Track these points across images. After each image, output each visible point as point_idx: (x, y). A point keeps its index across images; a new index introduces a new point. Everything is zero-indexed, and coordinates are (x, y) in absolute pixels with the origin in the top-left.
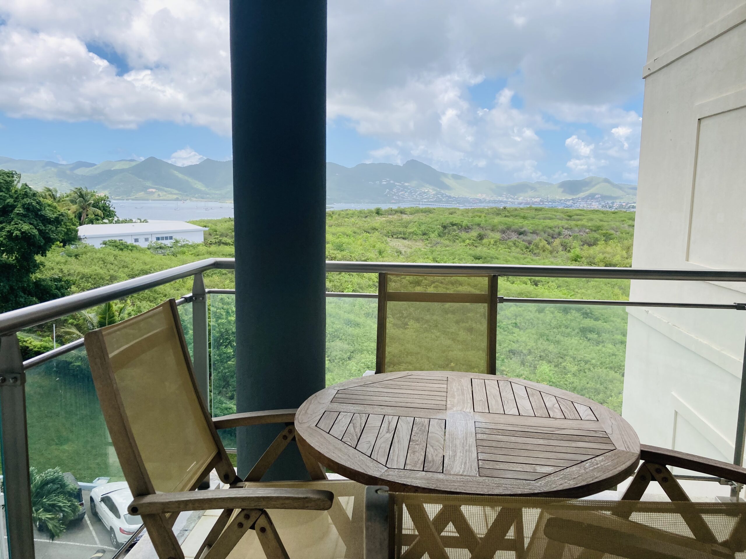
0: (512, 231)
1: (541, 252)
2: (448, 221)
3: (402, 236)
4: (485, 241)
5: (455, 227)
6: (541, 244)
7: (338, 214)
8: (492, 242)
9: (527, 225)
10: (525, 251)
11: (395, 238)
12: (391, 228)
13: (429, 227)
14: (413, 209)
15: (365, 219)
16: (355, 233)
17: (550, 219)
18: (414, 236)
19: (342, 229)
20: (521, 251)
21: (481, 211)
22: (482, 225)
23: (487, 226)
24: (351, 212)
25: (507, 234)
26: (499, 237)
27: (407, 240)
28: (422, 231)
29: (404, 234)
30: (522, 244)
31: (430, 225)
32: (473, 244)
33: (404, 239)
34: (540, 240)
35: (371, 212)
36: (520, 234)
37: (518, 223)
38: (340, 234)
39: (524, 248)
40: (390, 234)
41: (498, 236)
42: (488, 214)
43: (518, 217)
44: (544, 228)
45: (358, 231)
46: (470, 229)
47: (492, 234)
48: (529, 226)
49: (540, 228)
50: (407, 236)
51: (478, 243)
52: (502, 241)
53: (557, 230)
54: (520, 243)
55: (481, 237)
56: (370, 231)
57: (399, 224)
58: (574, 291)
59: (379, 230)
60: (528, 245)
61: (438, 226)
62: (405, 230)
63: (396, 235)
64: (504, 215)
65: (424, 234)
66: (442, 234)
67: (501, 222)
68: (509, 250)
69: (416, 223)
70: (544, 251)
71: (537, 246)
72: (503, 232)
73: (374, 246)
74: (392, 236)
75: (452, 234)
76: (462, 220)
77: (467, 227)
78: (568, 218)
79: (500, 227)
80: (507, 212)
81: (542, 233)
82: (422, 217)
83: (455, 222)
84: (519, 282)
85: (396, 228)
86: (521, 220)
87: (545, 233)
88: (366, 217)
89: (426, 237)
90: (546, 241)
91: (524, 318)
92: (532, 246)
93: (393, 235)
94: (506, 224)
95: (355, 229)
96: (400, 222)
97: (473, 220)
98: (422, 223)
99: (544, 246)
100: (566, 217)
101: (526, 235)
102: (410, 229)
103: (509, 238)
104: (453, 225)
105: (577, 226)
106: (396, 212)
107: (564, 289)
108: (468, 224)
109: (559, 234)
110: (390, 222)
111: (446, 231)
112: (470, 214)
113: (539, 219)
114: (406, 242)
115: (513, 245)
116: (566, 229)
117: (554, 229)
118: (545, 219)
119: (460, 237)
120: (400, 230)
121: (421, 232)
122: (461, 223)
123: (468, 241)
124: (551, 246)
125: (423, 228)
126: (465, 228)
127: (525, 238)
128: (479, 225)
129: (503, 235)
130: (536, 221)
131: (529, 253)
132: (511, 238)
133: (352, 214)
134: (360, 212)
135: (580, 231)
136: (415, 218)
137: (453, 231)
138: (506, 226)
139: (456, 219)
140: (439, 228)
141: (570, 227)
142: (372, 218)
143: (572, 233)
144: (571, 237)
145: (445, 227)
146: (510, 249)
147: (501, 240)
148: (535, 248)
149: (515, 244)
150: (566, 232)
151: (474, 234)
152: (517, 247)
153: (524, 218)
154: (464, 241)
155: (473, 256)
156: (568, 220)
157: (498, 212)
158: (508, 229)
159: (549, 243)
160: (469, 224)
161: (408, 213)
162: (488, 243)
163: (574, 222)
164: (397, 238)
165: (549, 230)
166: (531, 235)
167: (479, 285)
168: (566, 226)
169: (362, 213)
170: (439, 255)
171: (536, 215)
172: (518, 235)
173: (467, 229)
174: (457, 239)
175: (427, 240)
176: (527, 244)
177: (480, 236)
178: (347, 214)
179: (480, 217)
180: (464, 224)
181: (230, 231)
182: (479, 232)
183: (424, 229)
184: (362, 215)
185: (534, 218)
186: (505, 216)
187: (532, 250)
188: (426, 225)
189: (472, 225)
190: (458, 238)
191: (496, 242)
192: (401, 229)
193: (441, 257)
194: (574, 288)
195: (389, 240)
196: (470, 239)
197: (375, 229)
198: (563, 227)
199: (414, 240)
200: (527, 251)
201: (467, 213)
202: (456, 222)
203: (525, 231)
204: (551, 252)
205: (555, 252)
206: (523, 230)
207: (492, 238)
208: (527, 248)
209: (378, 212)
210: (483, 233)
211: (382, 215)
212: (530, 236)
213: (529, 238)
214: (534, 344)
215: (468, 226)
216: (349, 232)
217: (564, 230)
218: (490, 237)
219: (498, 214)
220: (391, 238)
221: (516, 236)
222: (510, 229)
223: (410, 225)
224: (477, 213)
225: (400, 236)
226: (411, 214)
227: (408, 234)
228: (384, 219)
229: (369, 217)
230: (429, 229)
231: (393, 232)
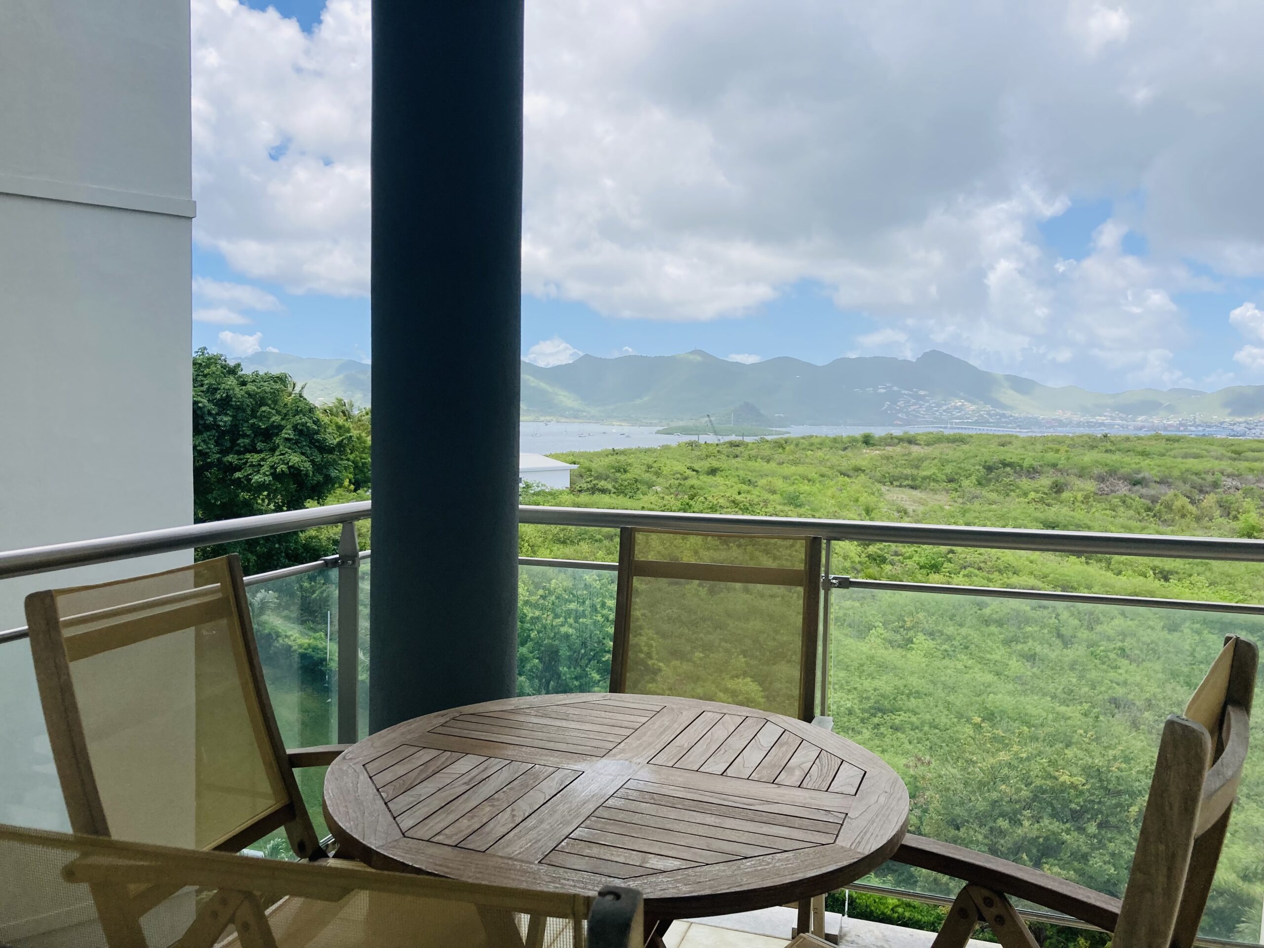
0: (1119, 479)
1: (1177, 518)
2: (996, 458)
3: (910, 482)
4: (1065, 495)
5: (1008, 469)
6: (1178, 504)
7: (795, 442)
8: (1080, 496)
9: (1149, 468)
10: (1145, 515)
11: (897, 486)
12: (890, 469)
13: (960, 468)
14: (932, 436)
15: (843, 453)
16: (822, 476)
17: (1196, 456)
18: (932, 484)
19: (800, 469)
20: (1137, 516)
21: (1059, 441)
22: (1060, 466)
23: (1071, 468)
24: (818, 440)
25: (1108, 483)
26: (1093, 489)
27: (920, 490)
28: (946, 475)
29: (914, 479)
30: (1138, 502)
31: (962, 465)
32: (1042, 501)
33: (913, 487)
34: (1175, 495)
35: (853, 441)
36: (1134, 485)
37: (1130, 463)
38: (798, 477)
39: (1143, 510)
40: (887, 479)
41: (1090, 486)
42: (1073, 446)
43: (1131, 453)
44: (1182, 473)
45: (829, 473)
46: (1037, 472)
47: (1079, 483)
48: (1152, 469)
49: (1176, 473)
50: (918, 483)
51: (1053, 499)
52: (1100, 495)
53: (1210, 478)
54: (1134, 500)
55: (1058, 488)
56: (851, 473)
57: (904, 462)
58: (1243, 593)
59: (867, 471)
60: (1151, 504)
61: (977, 467)
62: (915, 472)
63: (897, 480)
64: (1104, 449)
65: (951, 480)
66: (984, 482)
67: (1097, 462)
68: (1114, 513)
69: (936, 461)
70: (1183, 516)
71: (1169, 507)
72: (1101, 479)
73: (857, 500)
74: (892, 483)
75: (1003, 482)
76: (1022, 457)
77: (1031, 470)
78: (1234, 455)
79: (1096, 471)
80: (1109, 443)
81: (1180, 483)
82: (950, 452)
83: (1008, 460)
84: (1130, 572)
85: (899, 469)
86: (1137, 459)
87: (1185, 482)
88: (845, 449)
89: (954, 485)
90: (1188, 497)
91: (1138, 641)
92: (1158, 507)
93: (893, 480)
94: (1106, 465)
95: (824, 470)
96: (906, 458)
97: (1043, 457)
98: (948, 462)
99: (1183, 507)
100: (1230, 454)
101: (1147, 486)
102: (924, 470)
103: (1112, 491)
104: (1005, 465)
105: (1251, 470)
106: (900, 440)
107: (1223, 588)
108: (1033, 463)
109: (1215, 485)
110: (888, 458)
111: (992, 475)
112: (1039, 447)
113: (1175, 457)
114: (916, 493)
115: (1120, 503)
116: (1228, 476)
117: (1203, 476)
118: (1186, 456)
119: (1018, 487)
120: (905, 472)
121: (944, 477)
122: (1021, 461)
123: (1032, 495)
124: (1197, 507)
125: (949, 469)
126: (1028, 471)
127: (1144, 491)
128: (1054, 466)
129: (1102, 485)
130: (1168, 461)
131: (1151, 519)
132: (1118, 490)
133: (821, 444)
134: (835, 440)
135: (1258, 481)
137: (1005, 477)
138: (1107, 469)
139: (1012, 454)
140: (978, 470)
141: (1236, 473)
142: (856, 451)
143: (1241, 484)
144: (1240, 492)
145: (989, 469)
147: (1097, 494)
148: (1164, 510)
149: (1124, 502)
150: (1229, 482)
151: (1045, 482)
152: (1129, 507)
153: (1144, 454)
154: (1026, 494)
155: (1041, 523)
156: (1235, 459)
157: (1092, 444)
158: (1111, 475)
159: (1193, 502)
160: (1035, 464)
161: (922, 443)
162: (1072, 499)
163: (1246, 464)
164: (900, 486)
165: (1194, 478)
166: (1158, 486)
168: (1230, 470)
169: (838, 443)
170: (977, 518)
171: (1167, 451)
172: (1129, 487)
173: (1033, 472)
174: (1013, 491)
175: (956, 490)
176: (1148, 502)
177: (1057, 486)
178: (812, 444)
179: (1057, 451)
180: (1026, 464)
181: (613, 470)
182: (1054, 479)
183: (950, 470)
184: (837, 445)
185: (1163, 455)
186: (1107, 451)
187: (1158, 514)
188: (955, 464)
189: (1041, 466)
190: (1014, 488)
191: (1086, 497)
192: (908, 471)
193: (981, 523)
194: (1244, 588)
195: (884, 489)
196: (1037, 492)
197: (858, 470)
198: (1222, 473)
199: (932, 490)
200: (1148, 515)
201: (1033, 444)
202: (1012, 460)
203: (1144, 478)
204: (1198, 519)
205: (1207, 519)
206: (1140, 476)
207: (1080, 490)
208: (1149, 509)
209: (867, 441)
210: (1062, 480)
211: (873, 445)
212: (1154, 489)
213: (1152, 492)
214: (1159, 690)
215: (1033, 468)
216: (813, 475)
217: (1224, 478)
218: (1075, 488)
219: (1092, 447)
220: (888, 486)
221: (1126, 488)
222: (1116, 474)
223: (925, 464)
224: (1051, 445)
225: (905, 483)
226: (928, 445)
227: (920, 479)
228: (878, 452)
229: (849, 449)
230: (960, 471)
231: (892, 476)
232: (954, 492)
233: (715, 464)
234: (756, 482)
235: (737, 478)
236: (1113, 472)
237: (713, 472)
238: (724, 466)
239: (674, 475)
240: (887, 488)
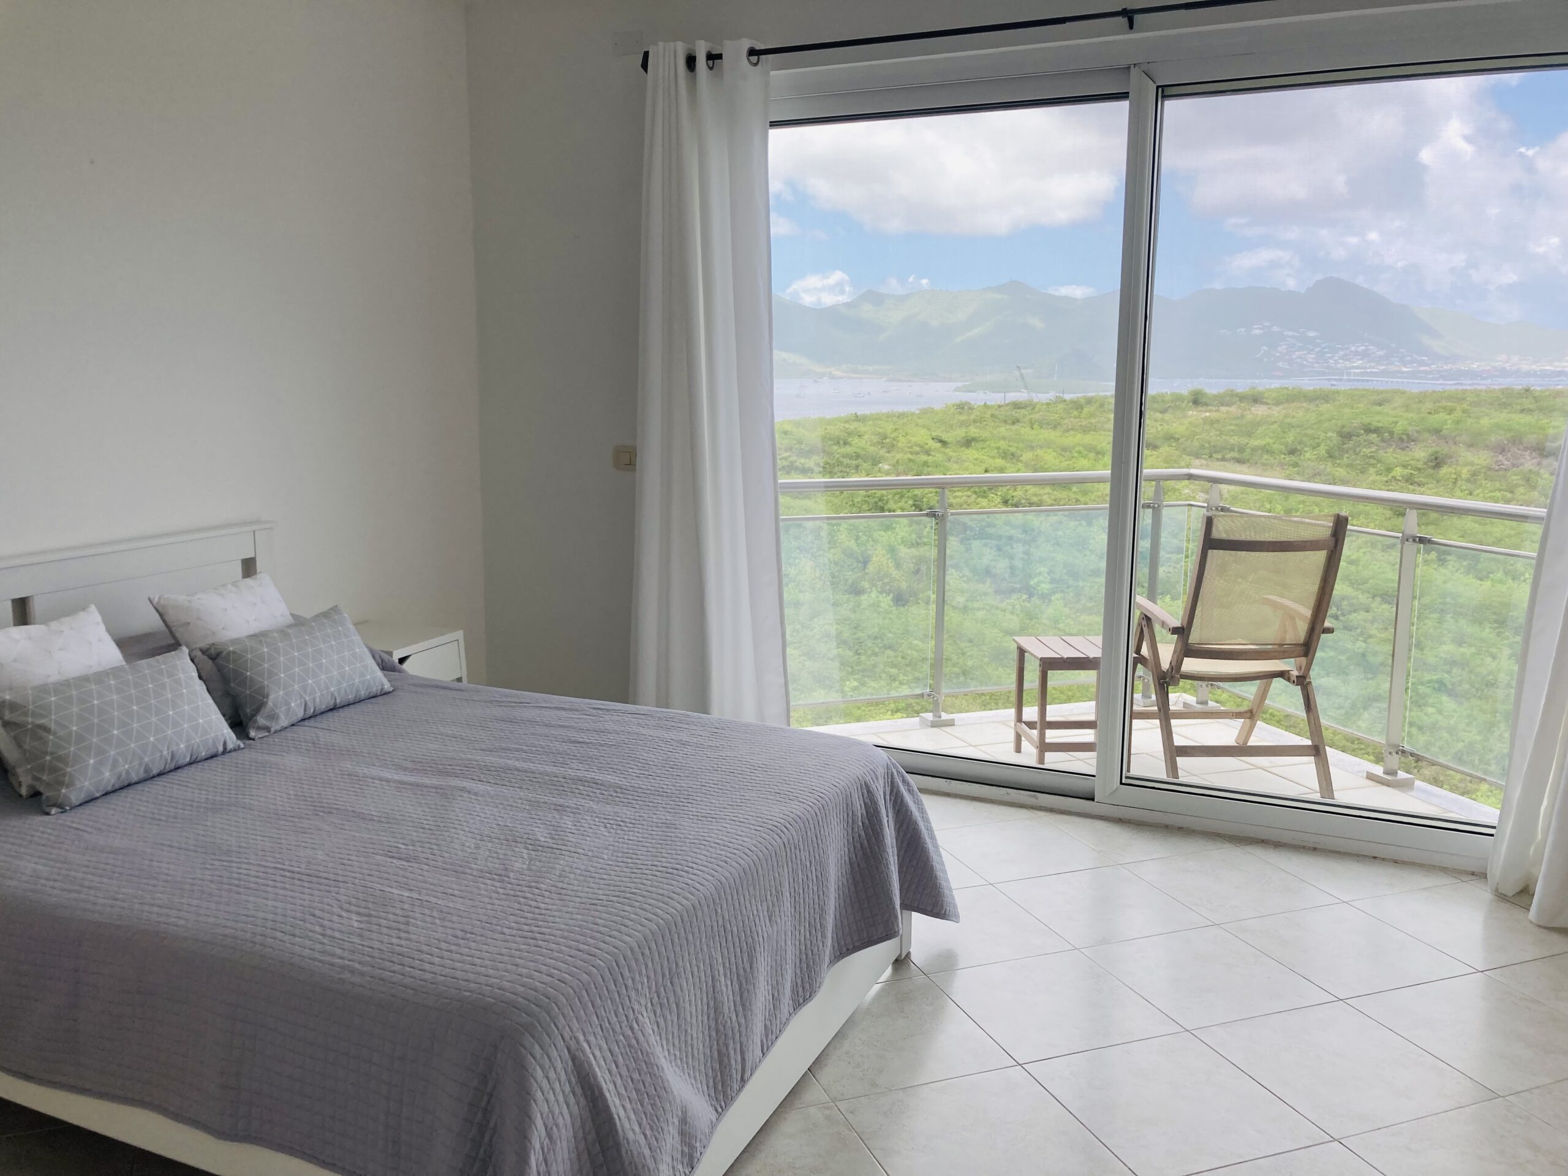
0: (1526, 449)
2: (1356, 423)
3: (1235, 455)
4: (1444, 470)
5: (1373, 437)
8: (1465, 472)
11: (1218, 459)
12: (1212, 436)
13: (1306, 435)
14: (1285, 392)
18: (1265, 457)
21: (1459, 398)
22: (1444, 432)
23: (1458, 435)
25: (1509, 455)
26: (1484, 463)
27: (1247, 465)
28: (1286, 444)
29: (1241, 450)
30: (1546, 480)
31: (1309, 432)
32: (1409, 479)
33: (1239, 461)
35: (1178, 398)
36: (1545, 457)
37: (1548, 427)
38: (1081, 449)
40: (1206, 451)
41: (1482, 458)
42: (1476, 404)
43: (1555, 413)
46: (1413, 441)
47: (1468, 455)
50: (1246, 455)
51: (1426, 476)
52: (1490, 472)
54: (1541, 477)
55: (1437, 462)
56: (1159, 443)
57: (1232, 427)
59: (1182, 440)
61: (1330, 434)
62: (1244, 440)
63: (1219, 452)
64: (1518, 407)
65: (1292, 452)
66: (1337, 454)
67: (1502, 425)
68: (1509, 495)
69: (1275, 426)
72: (1500, 449)
74: (1211, 456)
75: (1362, 454)
76: (1396, 419)
77: (1404, 437)
79: (1493, 438)
80: (1529, 400)
82: (1300, 413)
83: (1375, 424)
85: (1224, 437)
86: (1559, 421)
89: (1293, 458)
91: (1471, 672)
94: (1510, 430)
96: (1237, 422)
97: (1427, 419)
98: (1291, 426)
102: (1257, 439)
103: (1514, 465)
104: (1369, 430)
106: (1242, 398)
108: (1410, 428)
110: (1212, 422)
111: (1350, 444)
112: (1429, 405)
115: (1520, 482)
119: (1379, 461)
120: (1231, 441)
121: (1283, 448)
122: (1393, 425)
123: (1398, 472)
125: (1290, 438)
126: (1401, 440)
128: (1437, 432)
129: (1500, 457)
132: (1521, 464)
136: (1277, 412)
137: (1365, 447)
138: (1509, 435)
139: (1381, 418)
140: (1330, 438)
145: (1346, 436)
146: (1512, 492)
147: (1490, 469)
149: (1528, 480)
151: (1420, 453)
152: (1533, 487)
154: (1389, 470)
157: (1505, 400)
158: (1514, 443)
161: (1269, 401)
162: (1454, 476)
164: (1223, 459)
167: (1371, 581)
169: (1158, 403)
172: (1538, 460)
173: (1405, 441)
174: (1373, 466)
175: (1296, 465)
177: (1436, 459)
179: (1450, 411)
180: (1398, 429)
182: (1434, 449)
183: (1292, 438)
186: (1522, 411)
188: (1298, 430)
189: (1418, 432)
190: (1375, 462)
191: (1474, 474)
192: (1234, 440)
193: (1307, 508)
196: (1405, 466)
199: (1264, 465)
201: (1420, 402)
202: (1380, 425)
206: (1554, 445)
207: (1466, 464)
209: (1197, 400)
210: (1445, 451)
211: (1206, 404)
214: (1478, 738)
215: (1408, 435)
216: (1103, 446)
218: (1461, 461)
219: (1503, 406)
220: (1206, 459)
221: (1534, 461)
222: (1521, 443)
223: (1260, 430)
224: (1444, 403)
225: (1228, 456)
226: (1278, 404)
227: (1248, 450)
228: (1208, 414)
229: (1170, 410)
230: (1305, 439)
231: (1214, 446)
232: (1290, 468)
233: (973, 431)
234: (1021, 455)
235: (996, 451)
236: (1516, 440)
237: (968, 442)
238: (985, 434)
239: (911, 447)
240: (1203, 462)
